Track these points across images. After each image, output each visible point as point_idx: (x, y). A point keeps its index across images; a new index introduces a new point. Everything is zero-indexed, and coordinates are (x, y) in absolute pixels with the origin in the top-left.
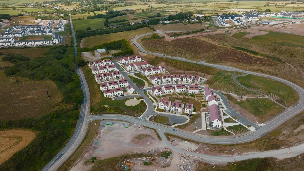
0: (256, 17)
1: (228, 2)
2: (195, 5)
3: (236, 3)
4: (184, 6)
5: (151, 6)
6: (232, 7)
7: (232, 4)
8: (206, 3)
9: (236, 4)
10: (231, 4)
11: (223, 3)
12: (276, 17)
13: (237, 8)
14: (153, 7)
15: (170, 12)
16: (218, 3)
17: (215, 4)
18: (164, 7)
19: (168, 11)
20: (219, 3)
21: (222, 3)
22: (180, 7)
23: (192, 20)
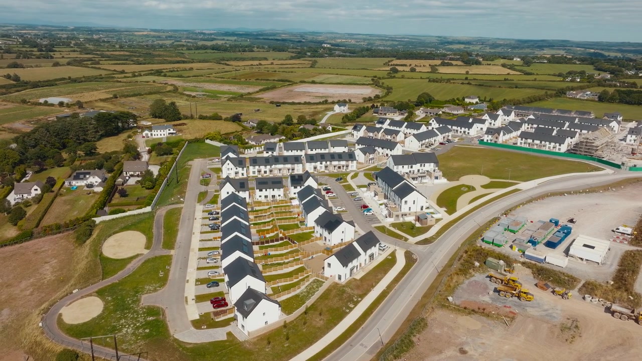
0: (427, 165)
1: (290, 59)
2: (191, 69)
3: (311, 62)
4: (151, 74)
5: (12, 74)
6: (298, 80)
7: (301, 66)
8: (227, 63)
9: (309, 66)
10: (297, 66)
11: (276, 62)
12: (495, 144)
13: (313, 82)
14: (22, 79)
15: (52, 105)
16: (260, 64)
17: (252, 65)
18: (70, 78)
19: (46, 102)
20: (263, 62)
21: (272, 64)
22: (135, 76)
23: (74, 183)
